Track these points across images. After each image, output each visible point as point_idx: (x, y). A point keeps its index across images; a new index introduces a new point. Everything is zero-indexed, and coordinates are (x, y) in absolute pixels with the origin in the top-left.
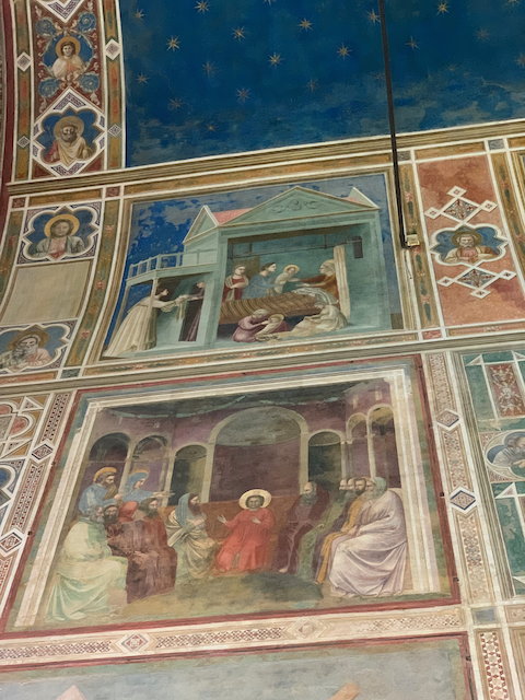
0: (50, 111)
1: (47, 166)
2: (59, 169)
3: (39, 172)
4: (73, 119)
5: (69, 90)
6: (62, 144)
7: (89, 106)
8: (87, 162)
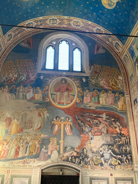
0: (114, 45)
1: (119, 51)
2: (120, 51)
3: (120, 52)
4: (116, 44)
5: (113, 42)
6: (118, 48)
7: (116, 42)
8: (121, 48)
